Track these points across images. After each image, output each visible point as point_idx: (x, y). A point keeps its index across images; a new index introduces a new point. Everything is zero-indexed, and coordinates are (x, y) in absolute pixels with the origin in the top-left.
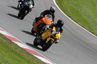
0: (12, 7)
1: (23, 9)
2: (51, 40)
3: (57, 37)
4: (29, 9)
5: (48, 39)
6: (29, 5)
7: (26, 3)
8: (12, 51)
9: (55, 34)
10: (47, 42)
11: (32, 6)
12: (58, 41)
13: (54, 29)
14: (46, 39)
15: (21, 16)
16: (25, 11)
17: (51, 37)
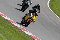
0: (19, 4)
1: (24, 5)
2: (30, 20)
3: (33, 19)
4: (27, 6)
5: (28, 20)
6: (28, 3)
7: (26, 2)
8: (22, 37)
9: (32, 17)
10: (27, 21)
11: (29, 4)
12: (35, 21)
13: (32, 14)
14: (27, 20)
15: (23, 10)
16: (25, 7)
17: (30, 18)
